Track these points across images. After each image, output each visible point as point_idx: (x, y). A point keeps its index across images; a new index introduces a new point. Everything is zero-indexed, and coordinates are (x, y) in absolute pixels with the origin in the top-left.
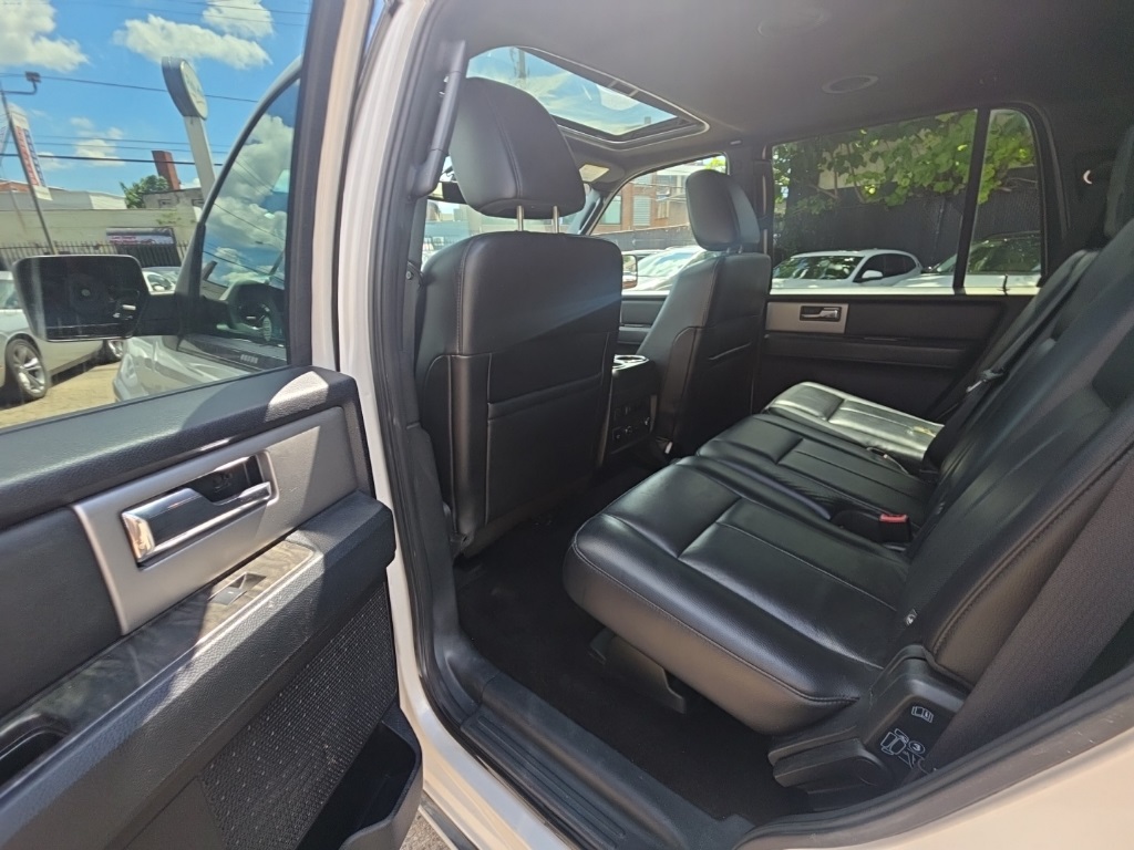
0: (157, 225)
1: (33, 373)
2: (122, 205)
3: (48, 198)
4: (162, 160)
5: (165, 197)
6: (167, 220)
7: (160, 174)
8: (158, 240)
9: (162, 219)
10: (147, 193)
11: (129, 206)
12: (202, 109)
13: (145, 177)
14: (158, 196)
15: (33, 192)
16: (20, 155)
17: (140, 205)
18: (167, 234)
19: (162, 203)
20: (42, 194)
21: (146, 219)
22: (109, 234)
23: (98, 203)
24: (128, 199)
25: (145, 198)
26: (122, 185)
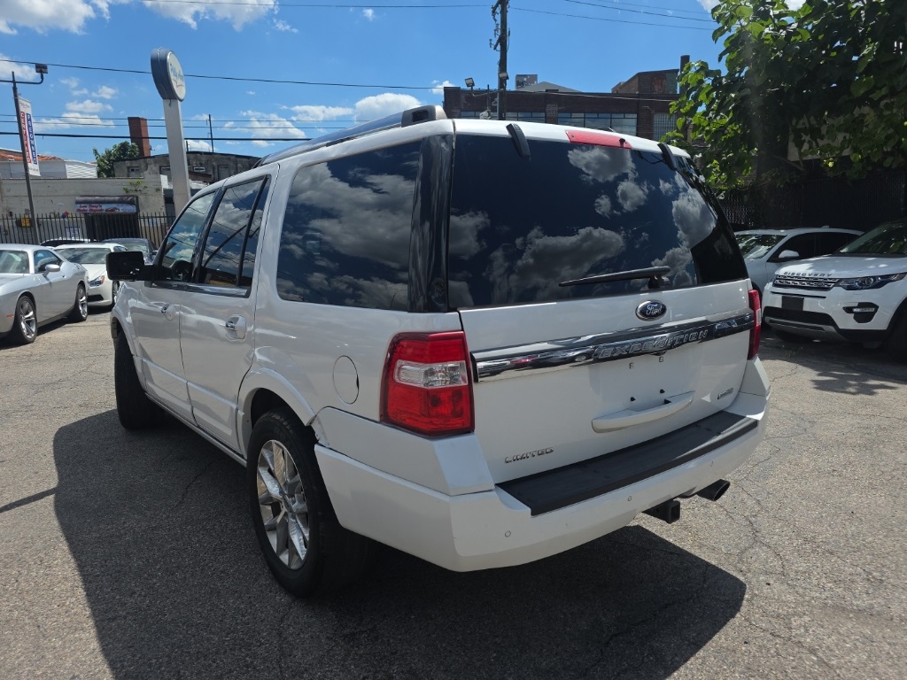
0: (124, 193)
2: (92, 173)
3: (38, 174)
4: (136, 125)
5: (135, 164)
6: (133, 188)
7: (133, 140)
8: (122, 209)
9: (129, 188)
10: (119, 159)
11: (99, 174)
12: (180, 91)
13: (118, 144)
14: (128, 163)
15: (27, 169)
17: (110, 173)
18: (131, 203)
19: (131, 170)
20: (34, 170)
21: (115, 187)
22: (77, 202)
23: (73, 171)
24: (99, 166)
25: (116, 165)
26: (96, 152)
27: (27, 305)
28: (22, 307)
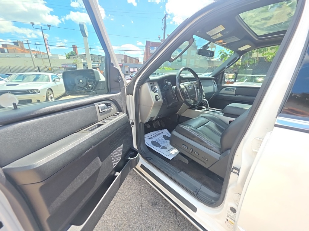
0: (73, 63)
1: (51, 98)
2: (65, 58)
3: (51, 55)
4: (74, 47)
5: (75, 56)
6: (75, 62)
7: (74, 51)
8: (73, 67)
9: (74, 62)
10: (71, 55)
11: (67, 58)
12: (87, 35)
13: (70, 52)
14: (73, 56)
15: (48, 54)
16: (45, 45)
17: (69, 58)
18: (75, 65)
19: (74, 58)
20: (50, 54)
21: (71, 61)
22: (62, 65)
23: (60, 57)
24: (66, 57)
25: (70, 56)
26: (65, 53)
27: (50, 92)
28: (49, 93)
